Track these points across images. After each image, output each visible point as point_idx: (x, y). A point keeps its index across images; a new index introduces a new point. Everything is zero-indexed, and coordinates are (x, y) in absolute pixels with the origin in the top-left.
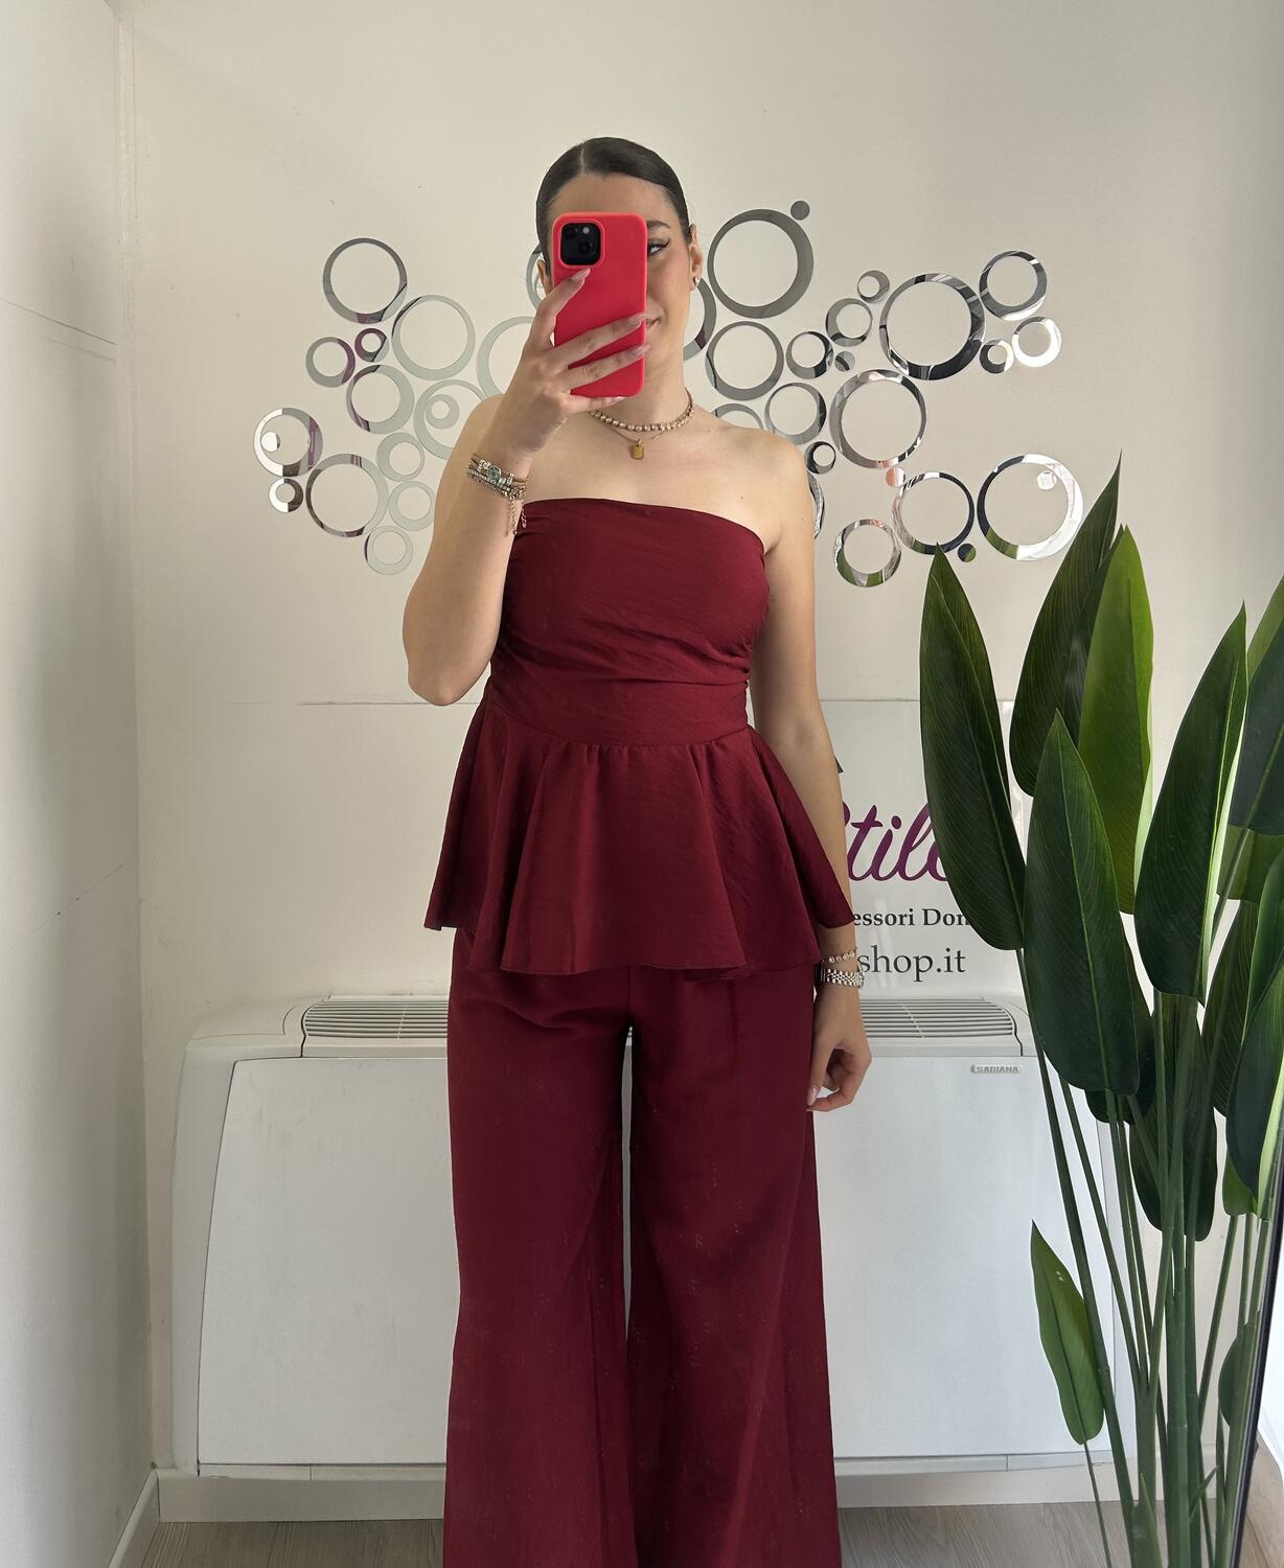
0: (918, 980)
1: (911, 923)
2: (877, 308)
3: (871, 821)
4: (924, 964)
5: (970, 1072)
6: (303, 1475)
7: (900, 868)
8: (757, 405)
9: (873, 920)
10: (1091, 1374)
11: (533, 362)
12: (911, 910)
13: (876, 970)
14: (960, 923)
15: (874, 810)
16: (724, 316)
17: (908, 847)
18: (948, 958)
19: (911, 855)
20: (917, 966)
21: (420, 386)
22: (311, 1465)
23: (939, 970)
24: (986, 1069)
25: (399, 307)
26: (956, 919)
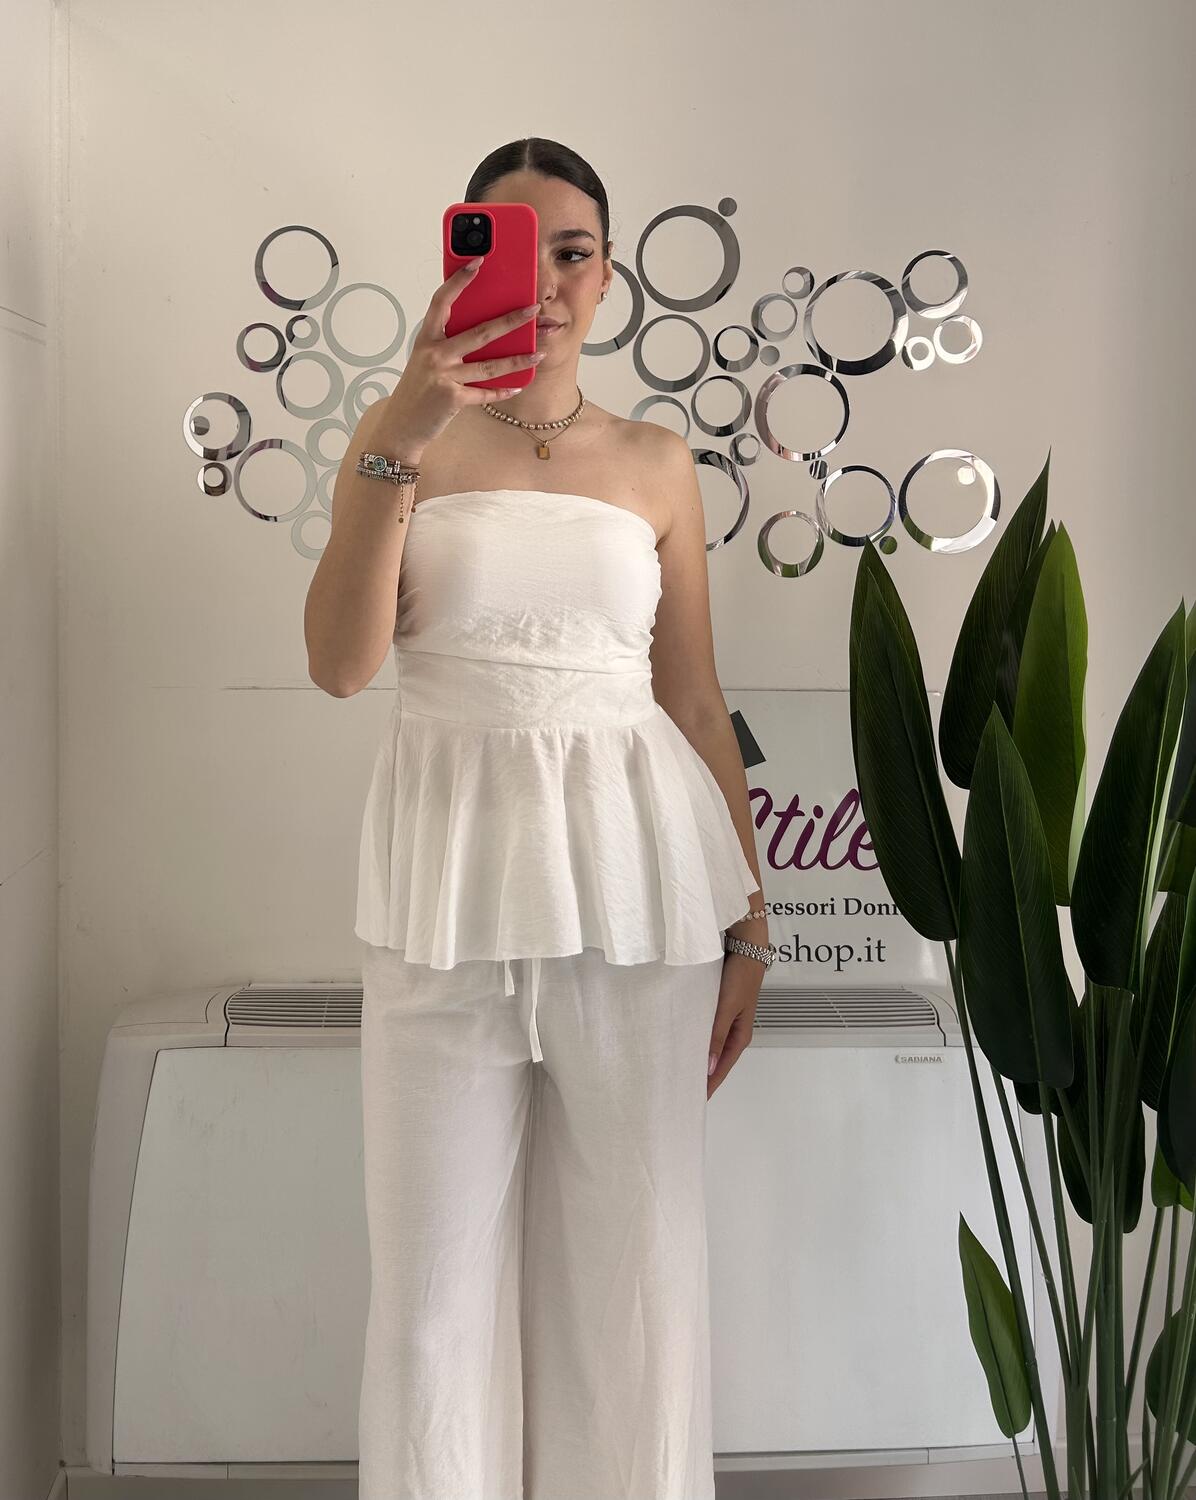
0: (839, 969)
1: (833, 913)
2: (801, 305)
3: (794, 810)
4: (845, 953)
5: (894, 1062)
6: (220, 1473)
7: (822, 857)
8: (684, 397)
9: (795, 909)
10: (1019, 1368)
11: (426, 352)
12: (832, 900)
13: (798, 959)
14: (880, 913)
15: (795, 800)
16: (653, 310)
17: (829, 836)
18: (869, 948)
19: (832, 844)
20: (839, 955)
21: (350, 373)
22: (228, 1463)
23: (860, 960)
24: (910, 1059)
25: (330, 295)
26: (877, 908)
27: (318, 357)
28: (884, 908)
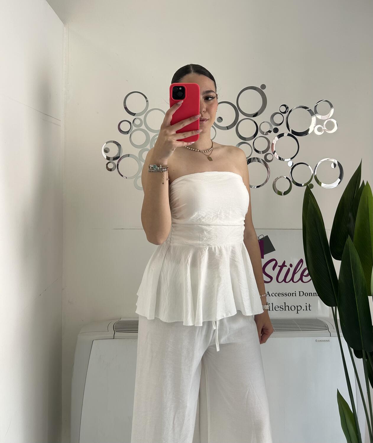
0: (297, 313)
1: (295, 296)
2: (285, 115)
3: (284, 265)
4: (300, 308)
5: (315, 341)
7: (292, 279)
8: (251, 142)
9: (284, 295)
10: (356, 437)
11: (164, 130)
12: (295, 292)
13: (285, 310)
14: (310, 296)
15: (284, 262)
17: (294, 273)
18: (306, 306)
19: (296, 275)
20: (297, 308)
21: (152, 135)
24: (320, 340)
25: (146, 112)
26: (309, 294)
27: (142, 130)
28: (311, 294)
